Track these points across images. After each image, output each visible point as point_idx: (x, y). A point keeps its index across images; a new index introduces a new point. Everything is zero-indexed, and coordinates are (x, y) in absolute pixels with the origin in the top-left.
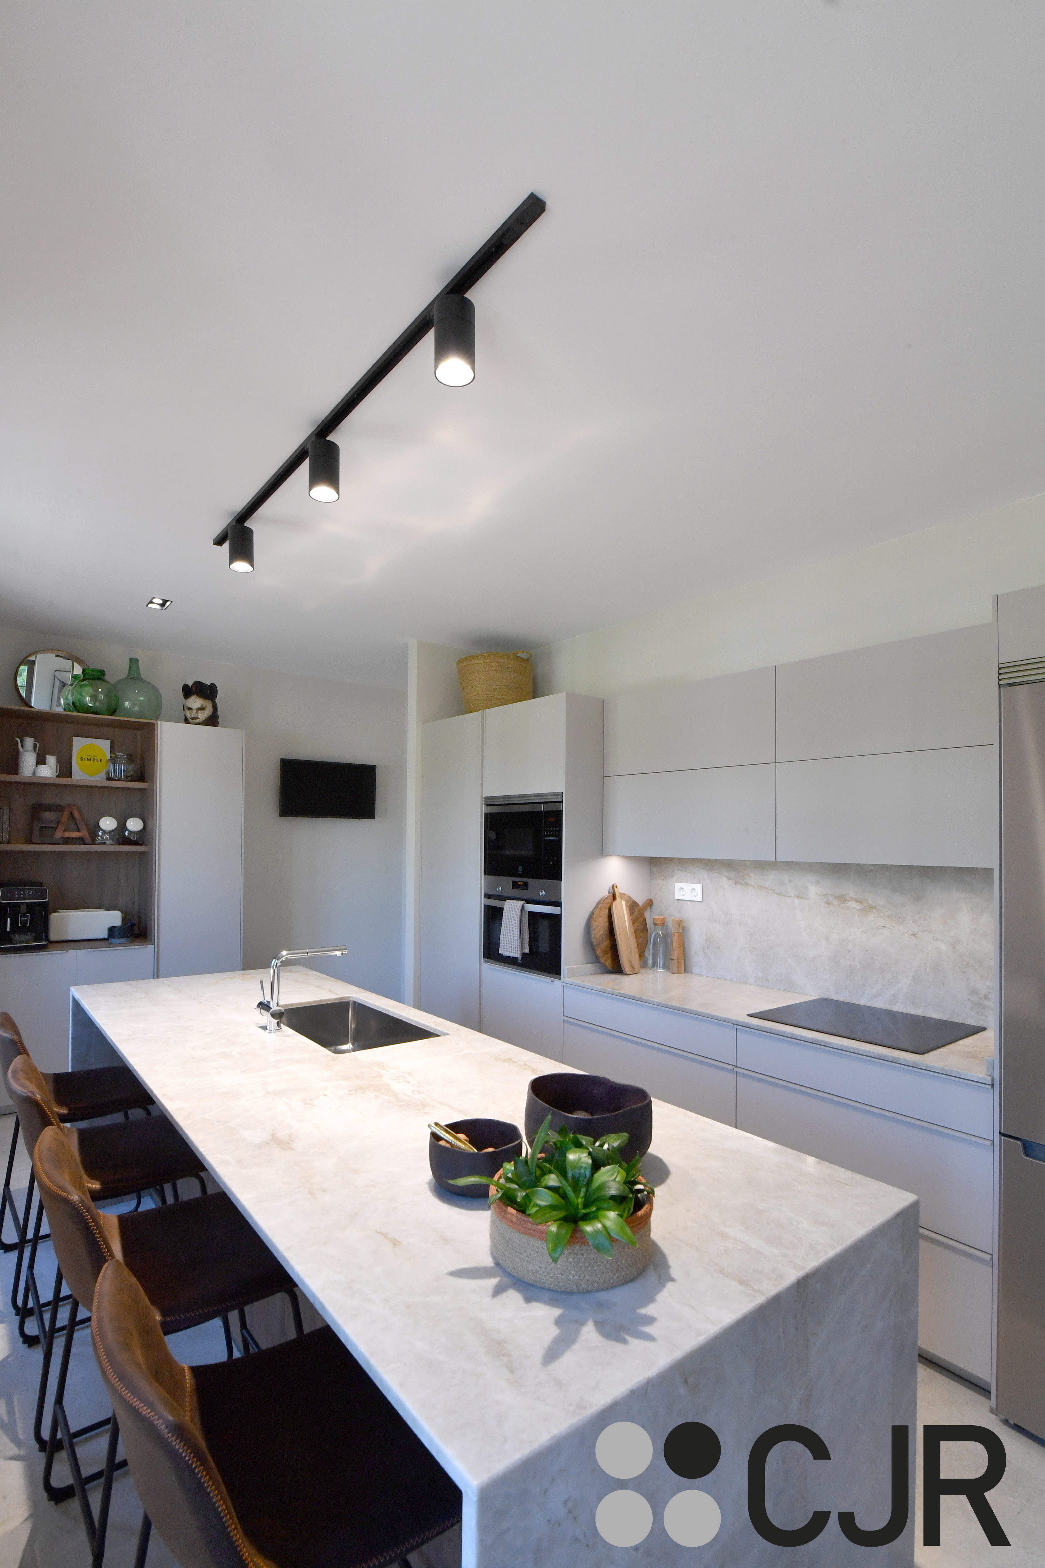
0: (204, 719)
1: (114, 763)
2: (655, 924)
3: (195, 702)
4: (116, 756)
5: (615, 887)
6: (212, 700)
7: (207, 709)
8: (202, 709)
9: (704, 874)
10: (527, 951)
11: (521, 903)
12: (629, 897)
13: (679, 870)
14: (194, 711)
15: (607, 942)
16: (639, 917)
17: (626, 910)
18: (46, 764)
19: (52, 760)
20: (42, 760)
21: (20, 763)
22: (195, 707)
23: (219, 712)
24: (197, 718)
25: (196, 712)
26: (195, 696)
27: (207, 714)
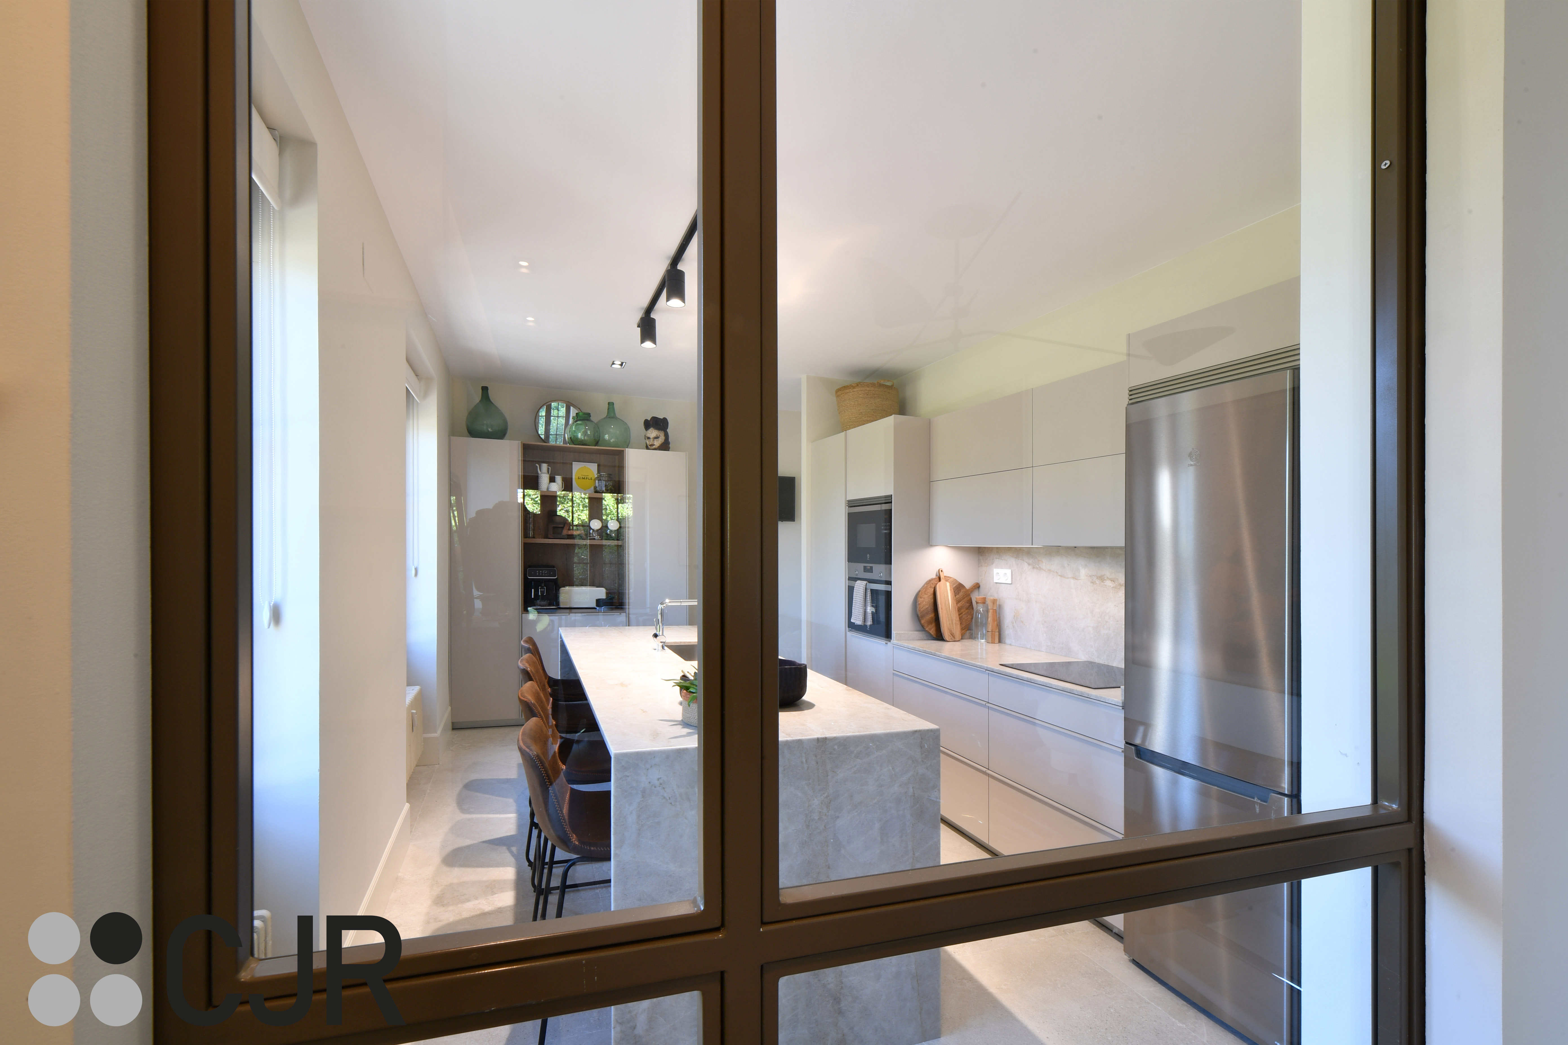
0: (658, 445)
1: (600, 480)
2: (977, 603)
3: (653, 433)
4: (601, 475)
5: (940, 571)
6: (664, 431)
7: (660, 438)
8: (657, 438)
9: (1012, 561)
10: (870, 620)
11: (865, 582)
12: (955, 580)
13: (996, 558)
14: (652, 440)
15: (932, 615)
16: (964, 598)
17: (951, 590)
18: (555, 482)
19: (559, 479)
20: (553, 480)
21: (540, 482)
22: (653, 437)
23: (670, 440)
24: (654, 445)
25: (653, 441)
26: (652, 428)
27: (658, 441)
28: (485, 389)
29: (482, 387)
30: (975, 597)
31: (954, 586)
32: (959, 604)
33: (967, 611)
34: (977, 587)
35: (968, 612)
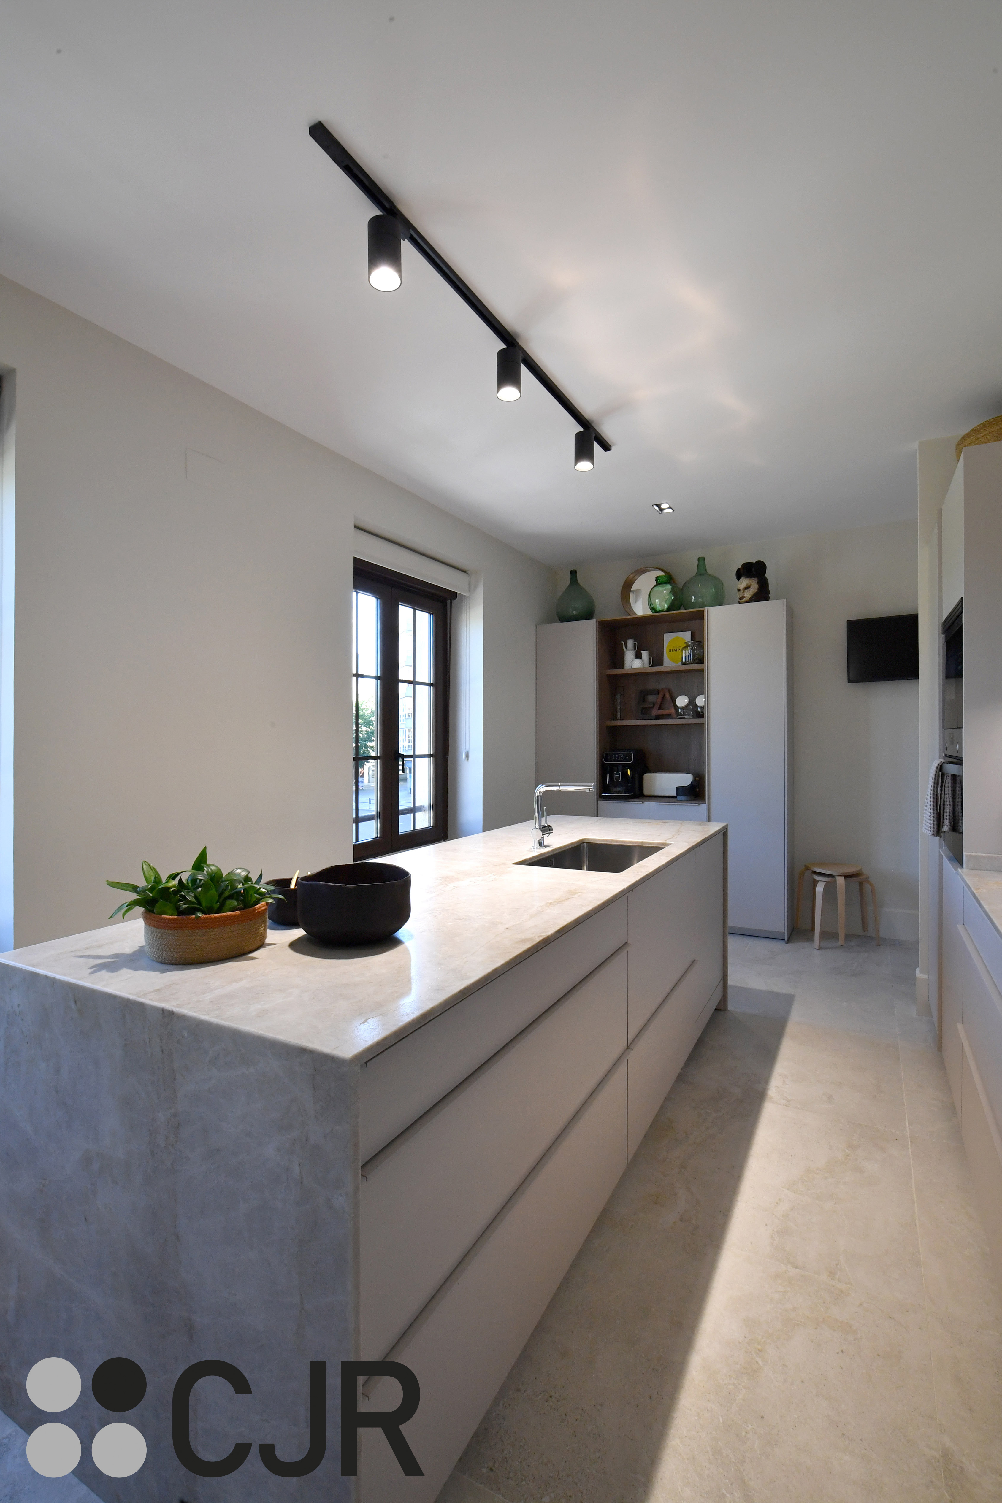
0: (750, 597)
3: (744, 582)
6: (758, 577)
7: (752, 587)
8: (747, 588)
14: (741, 591)
18: (641, 658)
19: (645, 654)
20: (638, 656)
21: (625, 659)
22: (744, 588)
24: (745, 597)
25: (744, 592)
26: (743, 577)
27: (754, 591)
28: (573, 573)
29: (571, 571)
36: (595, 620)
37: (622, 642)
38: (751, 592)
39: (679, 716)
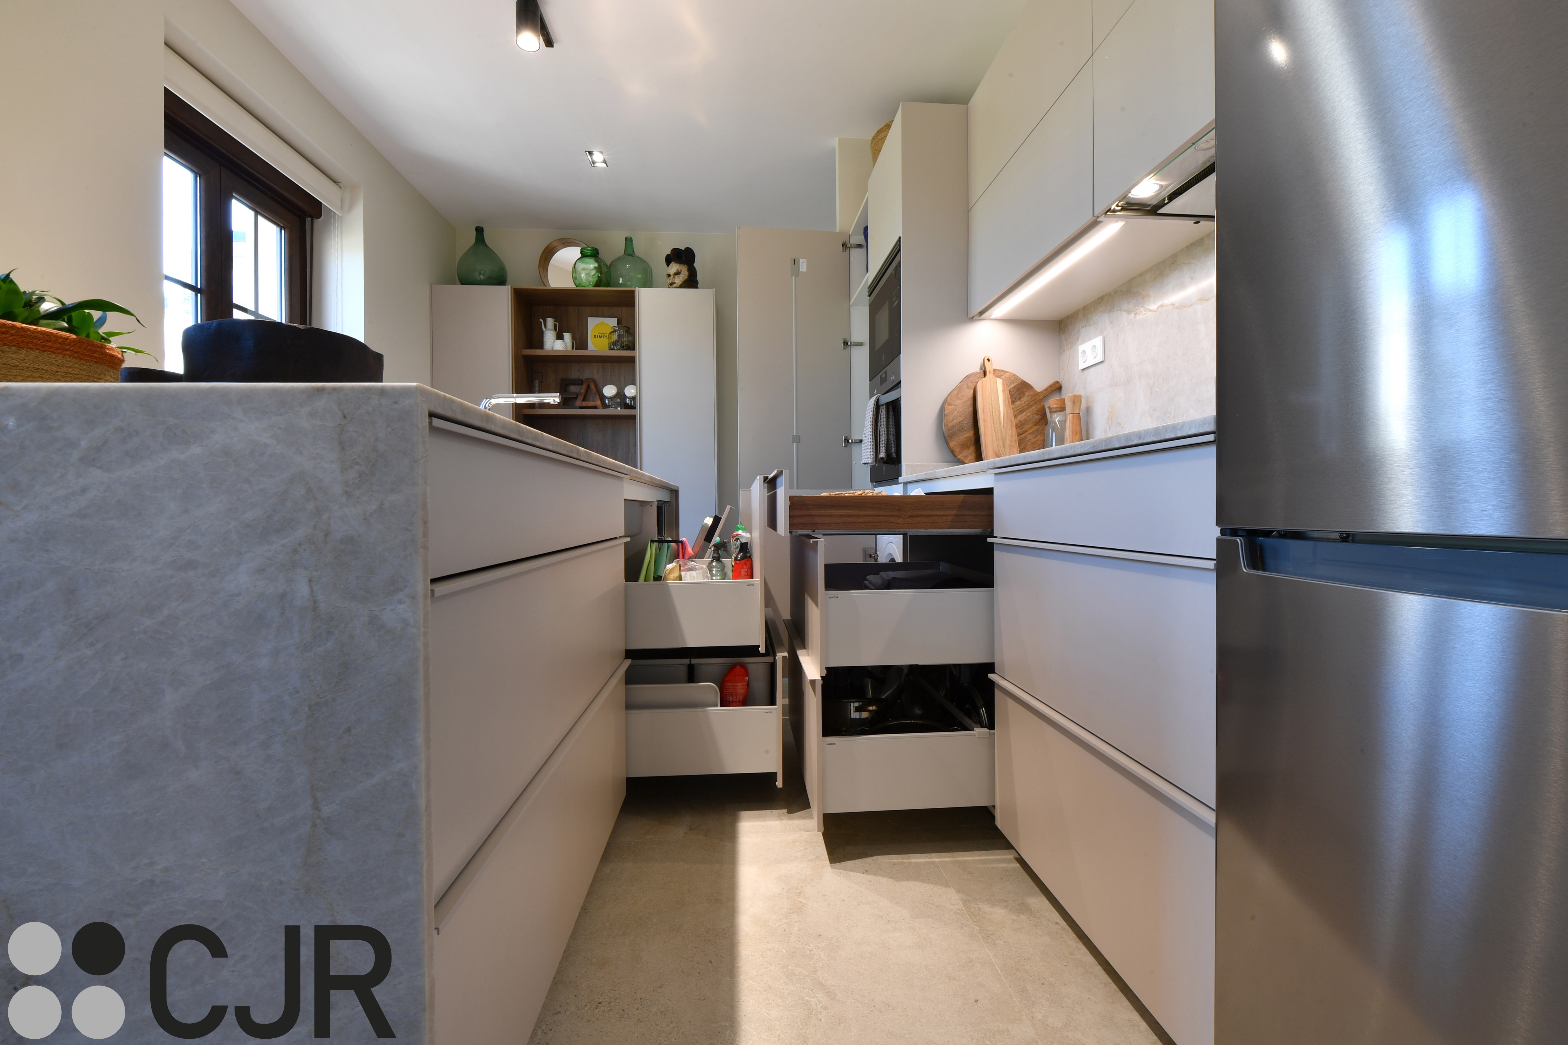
0: (680, 283)
2: (1052, 411)
3: (674, 267)
4: (620, 329)
5: (986, 361)
6: (687, 265)
7: (682, 273)
8: (678, 273)
9: (1105, 319)
10: (882, 455)
12: (1014, 375)
13: (1084, 324)
14: (672, 277)
15: (970, 434)
16: (1031, 406)
17: (1004, 391)
18: (563, 339)
19: (567, 336)
20: (560, 337)
21: (544, 340)
22: (673, 273)
23: (698, 279)
24: (675, 283)
25: (674, 278)
26: (673, 263)
27: (685, 278)
28: (479, 231)
29: (476, 227)
30: (1052, 402)
31: (1013, 386)
32: (1021, 417)
33: (1035, 428)
34: (1057, 388)
35: (1037, 430)
36: (510, 286)
37: (541, 320)
38: (681, 278)
39: (605, 406)
